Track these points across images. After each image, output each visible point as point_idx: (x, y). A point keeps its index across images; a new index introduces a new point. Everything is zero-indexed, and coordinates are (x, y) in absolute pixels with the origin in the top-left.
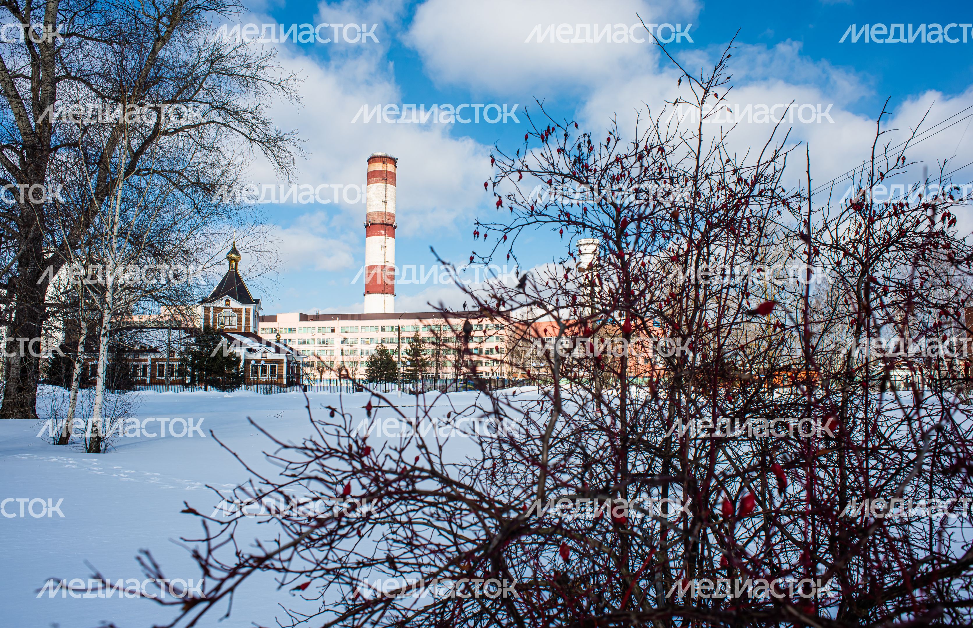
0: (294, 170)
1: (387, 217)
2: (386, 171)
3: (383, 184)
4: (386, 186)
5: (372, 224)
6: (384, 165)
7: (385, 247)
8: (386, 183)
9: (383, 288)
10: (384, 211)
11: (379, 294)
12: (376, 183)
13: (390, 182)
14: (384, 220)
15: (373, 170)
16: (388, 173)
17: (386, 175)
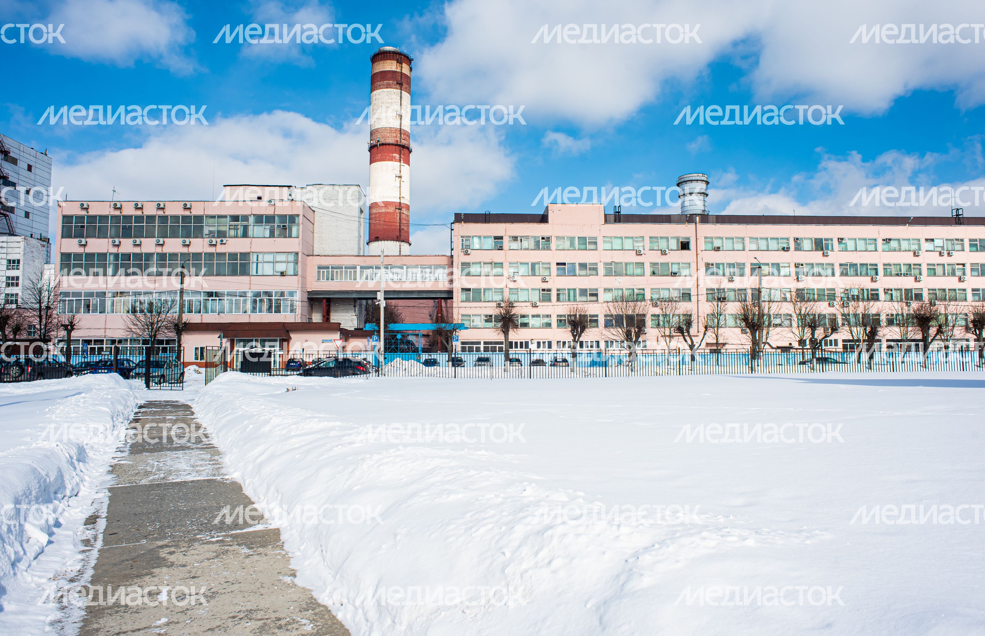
1: (402, 136)
2: (401, 73)
3: (397, 90)
4: (401, 92)
5: (382, 144)
6: (398, 64)
7: (400, 177)
8: (401, 90)
9: (398, 233)
10: (399, 127)
11: (392, 242)
12: (387, 88)
13: (406, 88)
14: (399, 140)
15: (382, 70)
16: (403, 77)
17: (401, 78)
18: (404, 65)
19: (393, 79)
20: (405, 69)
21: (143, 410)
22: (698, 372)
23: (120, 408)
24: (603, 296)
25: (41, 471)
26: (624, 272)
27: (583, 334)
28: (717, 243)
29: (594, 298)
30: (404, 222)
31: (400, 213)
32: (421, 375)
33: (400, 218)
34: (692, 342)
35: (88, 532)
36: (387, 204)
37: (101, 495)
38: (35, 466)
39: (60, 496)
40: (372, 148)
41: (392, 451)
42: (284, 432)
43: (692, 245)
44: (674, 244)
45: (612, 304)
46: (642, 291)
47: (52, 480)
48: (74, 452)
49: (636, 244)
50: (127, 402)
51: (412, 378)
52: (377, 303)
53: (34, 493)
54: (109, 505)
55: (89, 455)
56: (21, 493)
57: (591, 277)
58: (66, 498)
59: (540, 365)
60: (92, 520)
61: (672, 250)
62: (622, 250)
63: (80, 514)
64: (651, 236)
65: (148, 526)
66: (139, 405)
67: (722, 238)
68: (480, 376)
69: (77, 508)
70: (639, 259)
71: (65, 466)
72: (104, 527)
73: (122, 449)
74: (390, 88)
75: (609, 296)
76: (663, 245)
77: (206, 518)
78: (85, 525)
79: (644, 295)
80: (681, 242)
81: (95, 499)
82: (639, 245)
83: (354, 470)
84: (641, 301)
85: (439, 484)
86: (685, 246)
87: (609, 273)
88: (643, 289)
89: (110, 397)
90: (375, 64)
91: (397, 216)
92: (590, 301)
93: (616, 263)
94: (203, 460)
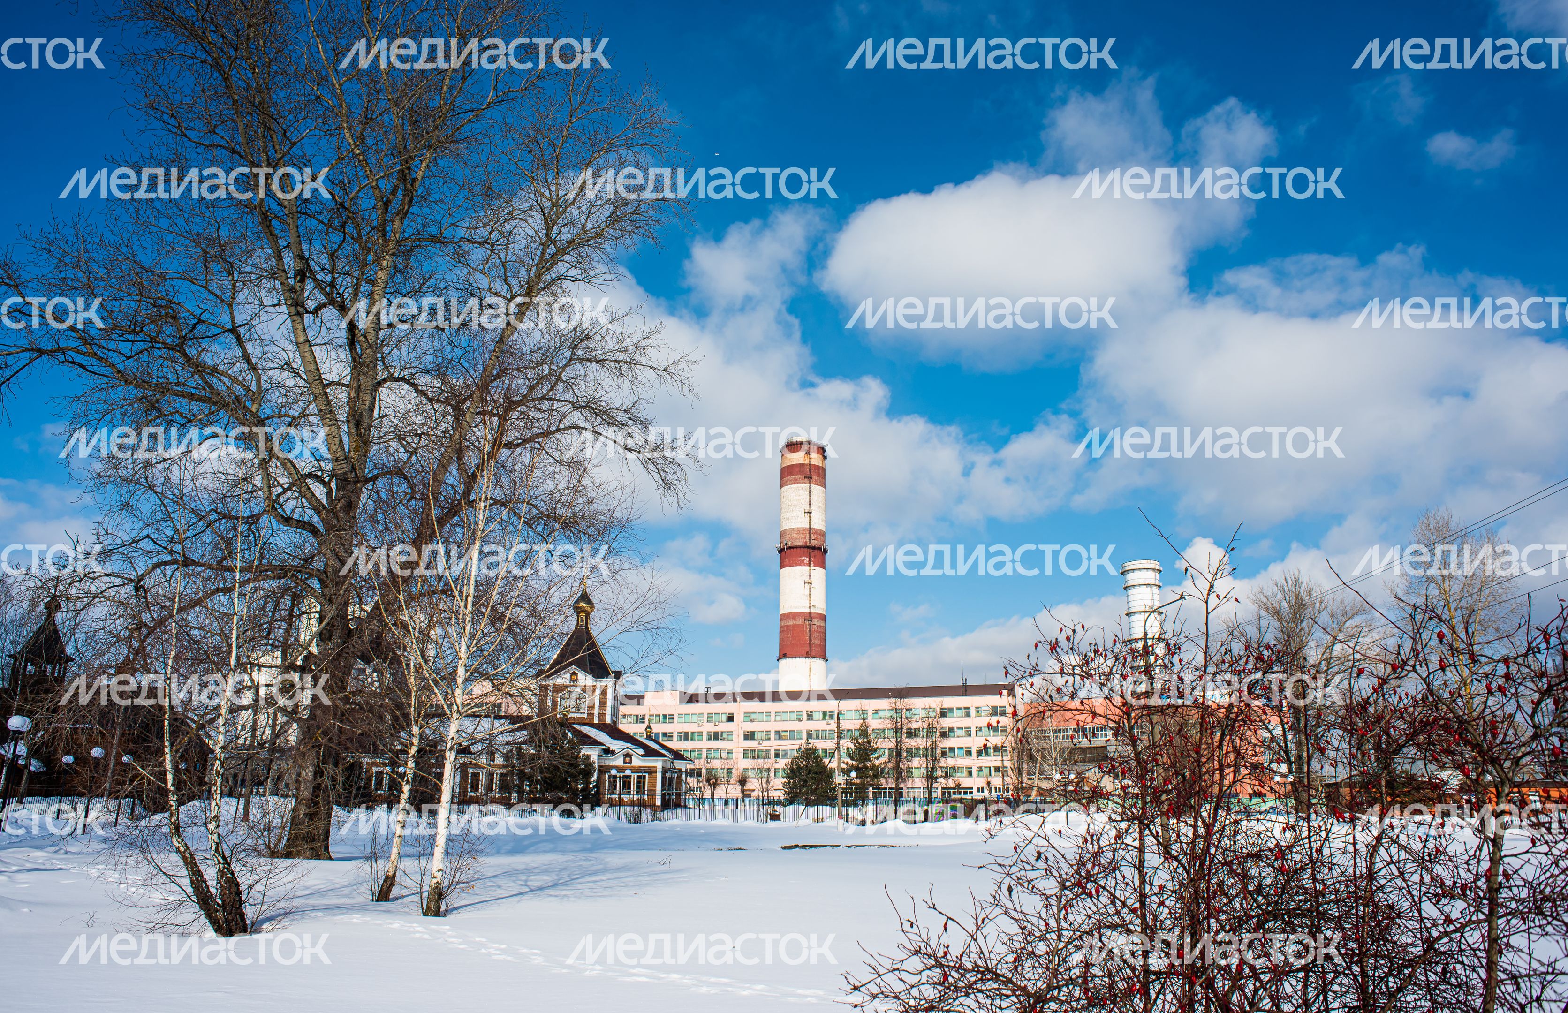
0: (685, 490)
1: (813, 535)
2: (811, 464)
3: (806, 485)
4: (810, 487)
5: (790, 548)
6: (808, 455)
7: (811, 583)
8: (811, 484)
9: (808, 649)
10: (808, 527)
11: (801, 659)
12: (796, 484)
13: (817, 481)
14: (809, 541)
15: (789, 464)
16: (814, 468)
17: (811, 470)
18: (814, 455)
19: (800, 473)
20: (816, 459)
30: (817, 635)
31: (811, 625)
33: (810, 631)
36: (794, 616)
40: (781, 552)
74: (799, 483)
91: (807, 628)
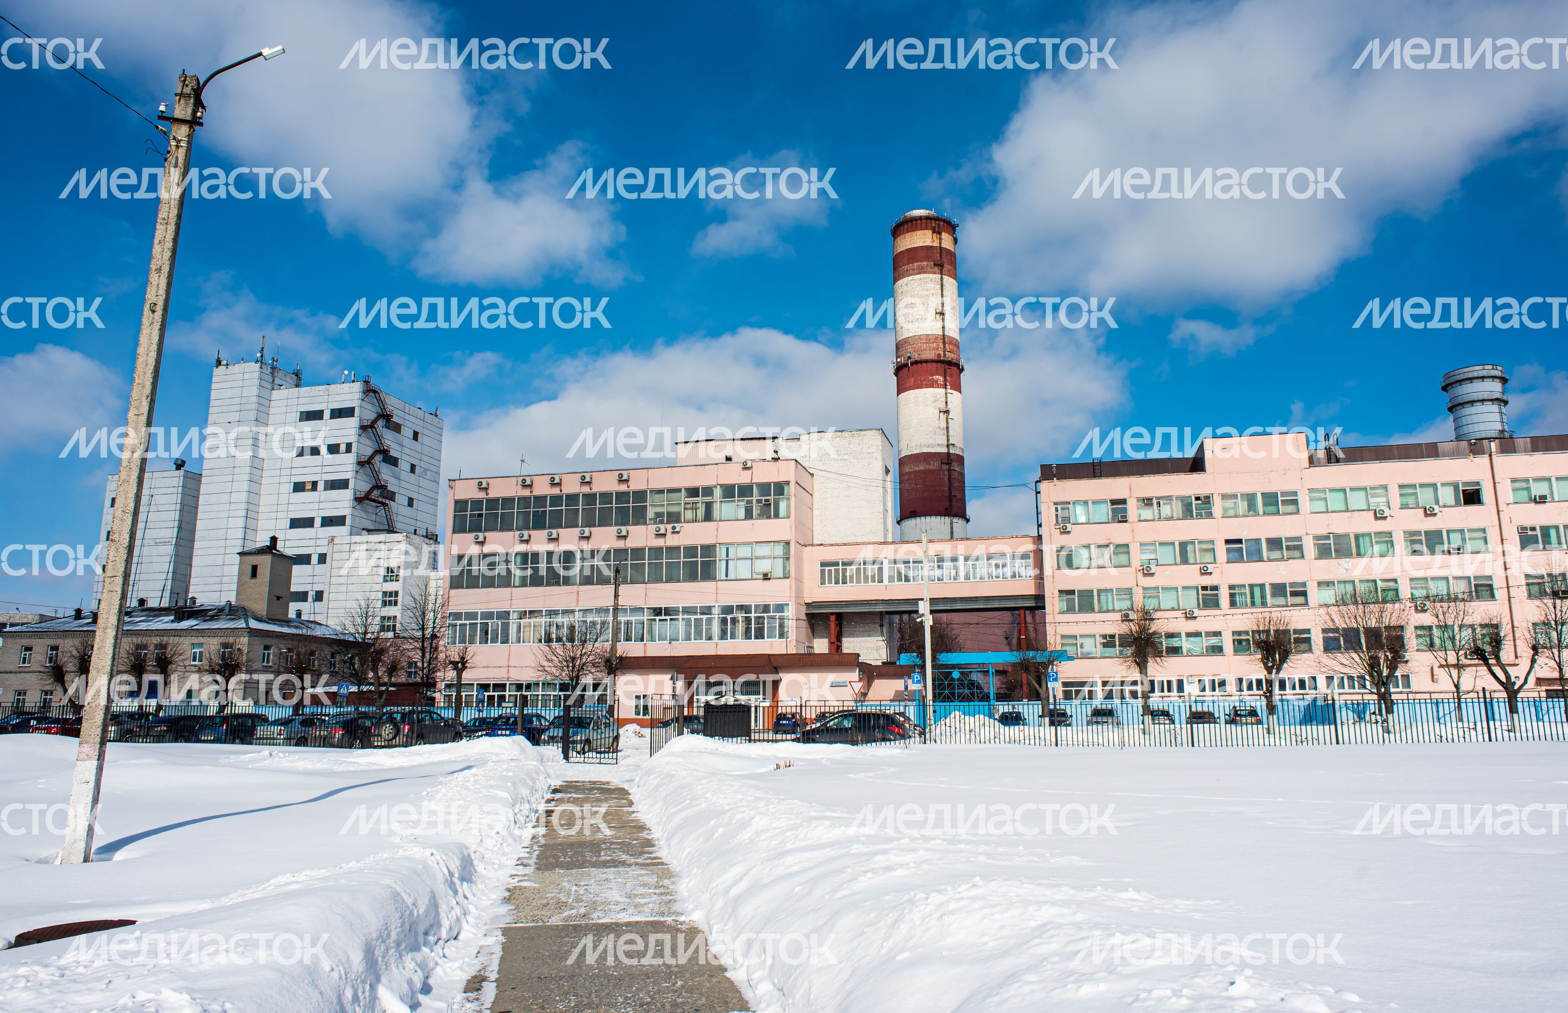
1: (947, 346)
2: (940, 247)
3: (935, 276)
4: (942, 279)
5: (916, 363)
6: (935, 235)
7: (947, 412)
8: (942, 274)
9: (947, 504)
10: (941, 333)
11: (938, 518)
12: (919, 273)
13: (949, 271)
14: (941, 353)
15: (910, 247)
16: (944, 253)
17: (941, 256)
18: (944, 235)
19: (928, 258)
20: (947, 242)
21: (558, 796)
22: (1524, 735)
23: (525, 792)
24: (1315, 596)
25: (405, 897)
26: (1354, 550)
27: (1285, 665)
28: (1539, 489)
29: (1300, 600)
30: (956, 484)
31: (949, 470)
32: (997, 740)
33: (949, 479)
34: (1508, 677)
35: (469, 1005)
36: (926, 457)
37: (491, 940)
38: (398, 889)
39: (432, 938)
40: (899, 369)
41: (962, 888)
42: (774, 843)
43: (1487, 495)
44: (1447, 495)
45: (1336, 608)
46: (1392, 584)
47: (421, 912)
48: (455, 865)
49: (1372, 500)
50: (535, 783)
51: (982, 745)
52: (918, 620)
53: (394, 935)
54: (502, 959)
55: (478, 869)
56: (374, 935)
57: (1291, 561)
58: (441, 942)
59: (1209, 723)
60: (475, 984)
61: (1445, 506)
62: (1347, 510)
63: (459, 972)
64: (1401, 483)
65: (557, 1001)
66: (553, 787)
67: (1549, 480)
68: (1101, 742)
69: (455, 960)
70: (1381, 526)
71: (442, 889)
72: (492, 999)
73: (525, 861)
74: (924, 273)
75: (1328, 595)
76: (1425, 497)
77: (648, 993)
78: (465, 992)
79: (1396, 590)
80: (1463, 491)
81: (482, 947)
82: (1378, 501)
83: (896, 921)
84: (1393, 602)
85: (1056, 959)
86: (1472, 497)
87: (1324, 552)
88: (1395, 581)
89: (511, 774)
90: (899, 238)
91: (944, 475)
92: (1292, 605)
93: (1337, 537)
94: (645, 885)
